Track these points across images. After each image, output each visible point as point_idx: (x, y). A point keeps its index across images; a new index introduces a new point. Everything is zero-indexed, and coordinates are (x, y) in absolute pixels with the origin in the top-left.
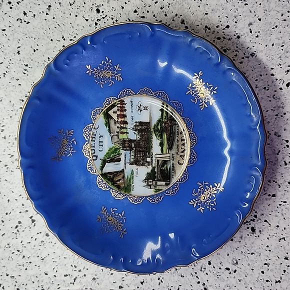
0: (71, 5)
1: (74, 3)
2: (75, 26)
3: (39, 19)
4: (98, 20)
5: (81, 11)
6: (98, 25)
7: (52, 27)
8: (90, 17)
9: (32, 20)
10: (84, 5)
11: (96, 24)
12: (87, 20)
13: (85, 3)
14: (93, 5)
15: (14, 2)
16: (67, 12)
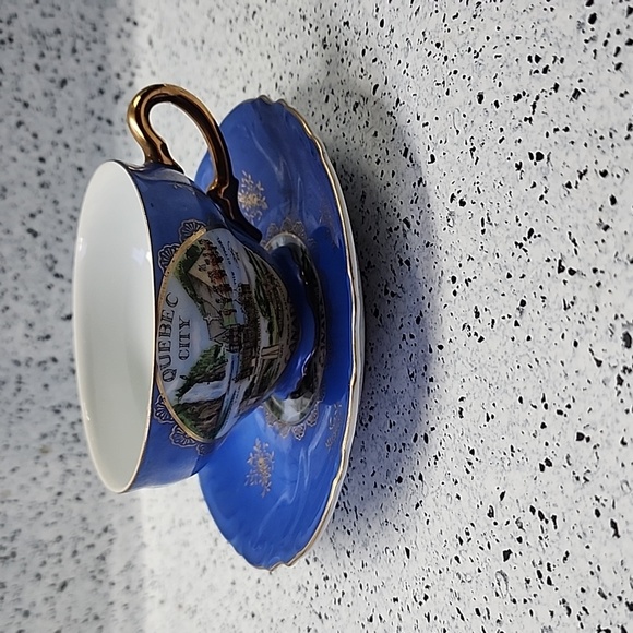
0: (565, 309)
1: (573, 304)
2: (572, 374)
3: (500, 333)
4: (625, 368)
5: (587, 331)
6: (625, 384)
7: (524, 363)
8: (607, 355)
9: (488, 333)
10: (595, 314)
11: (620, 381)
12: (599, 363)
13: (597, 309)
14: (616, 317)
15: (461, 278)
16: (556, 328)
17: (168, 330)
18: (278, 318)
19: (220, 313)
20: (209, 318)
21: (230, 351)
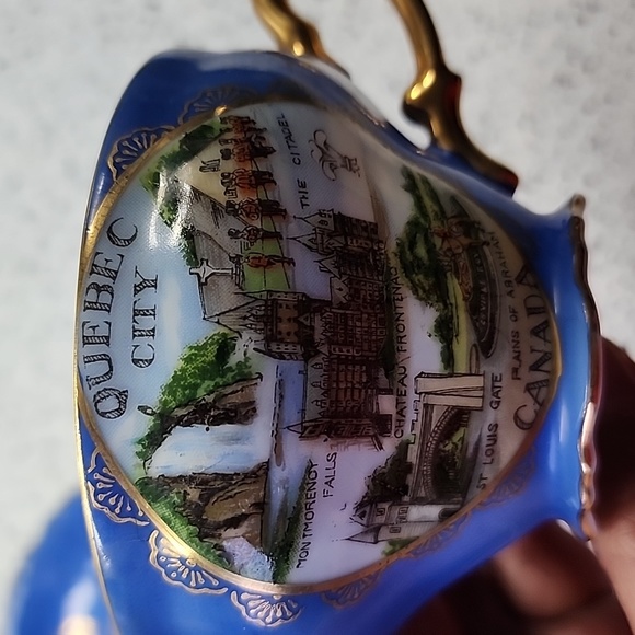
17: (105, 297)
18: (474, 310)
19: (236, 259)
20: (206, 271)
21: (269, 353)
